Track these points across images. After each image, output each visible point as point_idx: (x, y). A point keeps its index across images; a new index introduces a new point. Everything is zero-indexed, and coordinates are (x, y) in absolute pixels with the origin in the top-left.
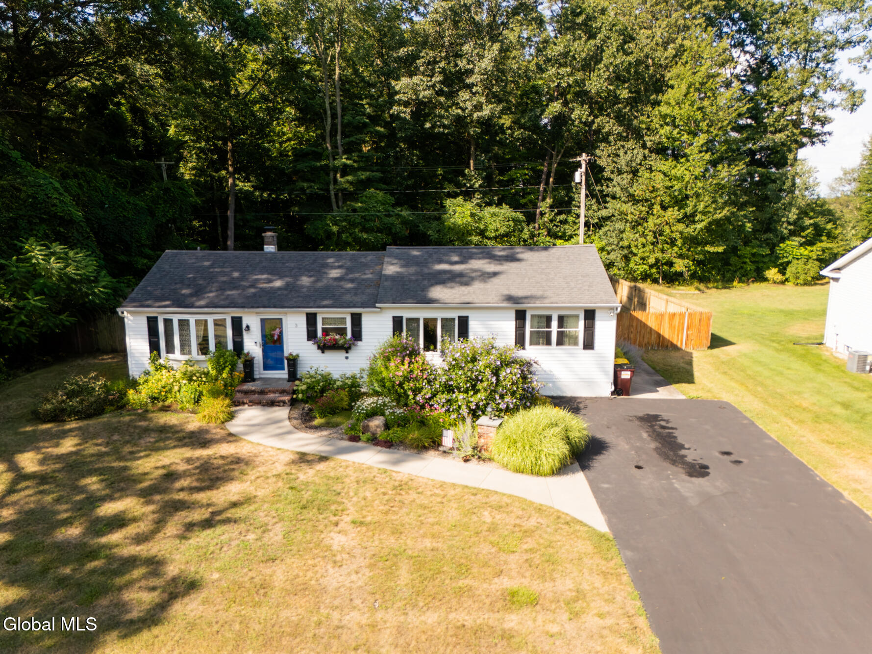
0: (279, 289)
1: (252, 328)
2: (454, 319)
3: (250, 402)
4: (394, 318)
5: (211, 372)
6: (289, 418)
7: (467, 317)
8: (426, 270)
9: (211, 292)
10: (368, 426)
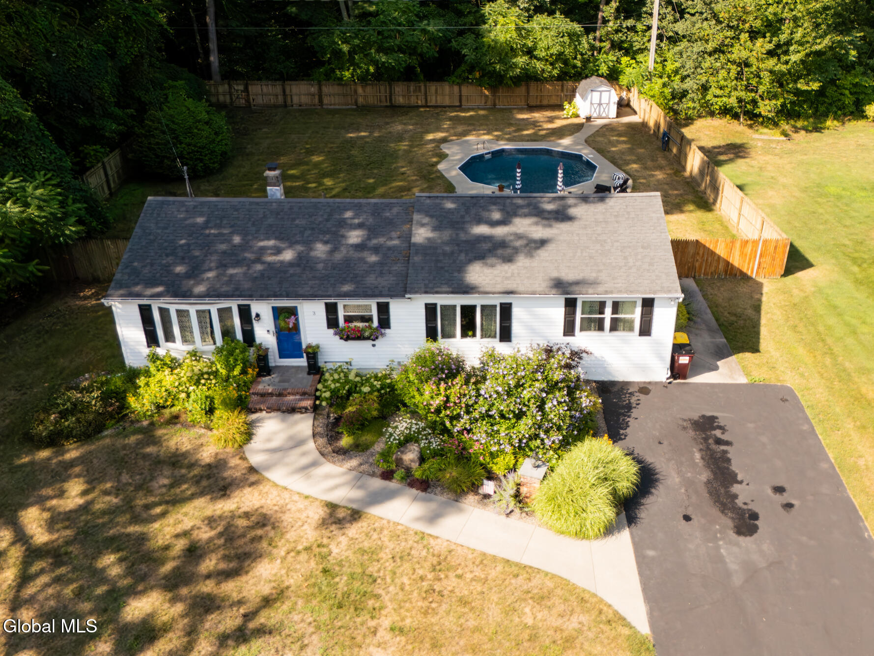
0: (291, 264)
1: (262, 316)
2: (495, 306)
3: (268, 408)
4: (426, 305)
5: (221, 370)
6: (314, 435)
7: (510, 304)
8: (463, 236)
9: (210, 270)
10: (401, 459)
